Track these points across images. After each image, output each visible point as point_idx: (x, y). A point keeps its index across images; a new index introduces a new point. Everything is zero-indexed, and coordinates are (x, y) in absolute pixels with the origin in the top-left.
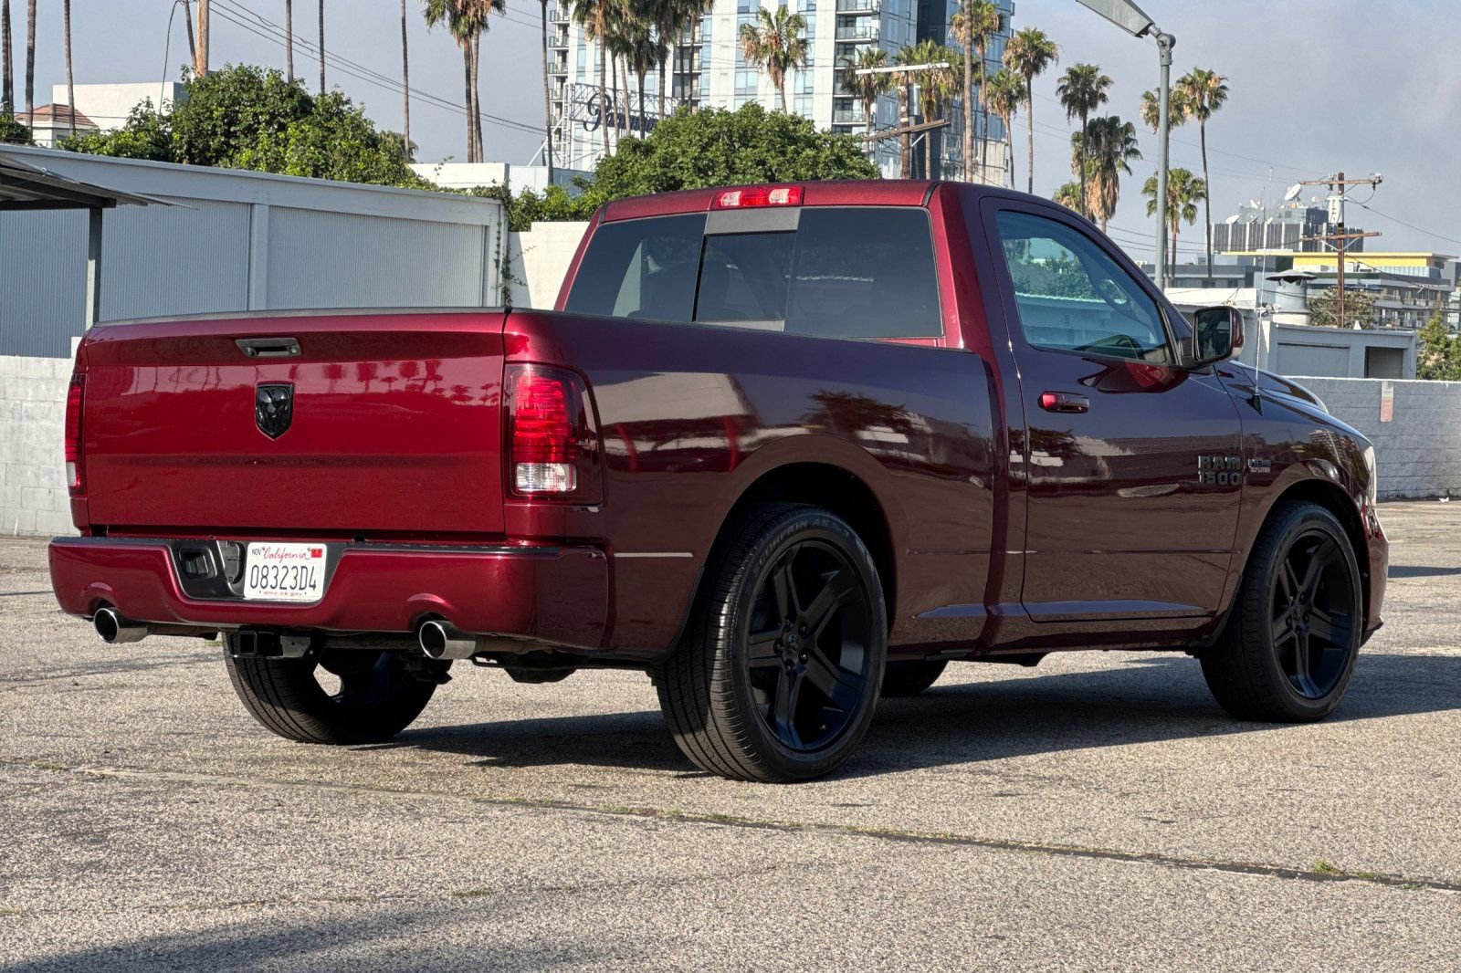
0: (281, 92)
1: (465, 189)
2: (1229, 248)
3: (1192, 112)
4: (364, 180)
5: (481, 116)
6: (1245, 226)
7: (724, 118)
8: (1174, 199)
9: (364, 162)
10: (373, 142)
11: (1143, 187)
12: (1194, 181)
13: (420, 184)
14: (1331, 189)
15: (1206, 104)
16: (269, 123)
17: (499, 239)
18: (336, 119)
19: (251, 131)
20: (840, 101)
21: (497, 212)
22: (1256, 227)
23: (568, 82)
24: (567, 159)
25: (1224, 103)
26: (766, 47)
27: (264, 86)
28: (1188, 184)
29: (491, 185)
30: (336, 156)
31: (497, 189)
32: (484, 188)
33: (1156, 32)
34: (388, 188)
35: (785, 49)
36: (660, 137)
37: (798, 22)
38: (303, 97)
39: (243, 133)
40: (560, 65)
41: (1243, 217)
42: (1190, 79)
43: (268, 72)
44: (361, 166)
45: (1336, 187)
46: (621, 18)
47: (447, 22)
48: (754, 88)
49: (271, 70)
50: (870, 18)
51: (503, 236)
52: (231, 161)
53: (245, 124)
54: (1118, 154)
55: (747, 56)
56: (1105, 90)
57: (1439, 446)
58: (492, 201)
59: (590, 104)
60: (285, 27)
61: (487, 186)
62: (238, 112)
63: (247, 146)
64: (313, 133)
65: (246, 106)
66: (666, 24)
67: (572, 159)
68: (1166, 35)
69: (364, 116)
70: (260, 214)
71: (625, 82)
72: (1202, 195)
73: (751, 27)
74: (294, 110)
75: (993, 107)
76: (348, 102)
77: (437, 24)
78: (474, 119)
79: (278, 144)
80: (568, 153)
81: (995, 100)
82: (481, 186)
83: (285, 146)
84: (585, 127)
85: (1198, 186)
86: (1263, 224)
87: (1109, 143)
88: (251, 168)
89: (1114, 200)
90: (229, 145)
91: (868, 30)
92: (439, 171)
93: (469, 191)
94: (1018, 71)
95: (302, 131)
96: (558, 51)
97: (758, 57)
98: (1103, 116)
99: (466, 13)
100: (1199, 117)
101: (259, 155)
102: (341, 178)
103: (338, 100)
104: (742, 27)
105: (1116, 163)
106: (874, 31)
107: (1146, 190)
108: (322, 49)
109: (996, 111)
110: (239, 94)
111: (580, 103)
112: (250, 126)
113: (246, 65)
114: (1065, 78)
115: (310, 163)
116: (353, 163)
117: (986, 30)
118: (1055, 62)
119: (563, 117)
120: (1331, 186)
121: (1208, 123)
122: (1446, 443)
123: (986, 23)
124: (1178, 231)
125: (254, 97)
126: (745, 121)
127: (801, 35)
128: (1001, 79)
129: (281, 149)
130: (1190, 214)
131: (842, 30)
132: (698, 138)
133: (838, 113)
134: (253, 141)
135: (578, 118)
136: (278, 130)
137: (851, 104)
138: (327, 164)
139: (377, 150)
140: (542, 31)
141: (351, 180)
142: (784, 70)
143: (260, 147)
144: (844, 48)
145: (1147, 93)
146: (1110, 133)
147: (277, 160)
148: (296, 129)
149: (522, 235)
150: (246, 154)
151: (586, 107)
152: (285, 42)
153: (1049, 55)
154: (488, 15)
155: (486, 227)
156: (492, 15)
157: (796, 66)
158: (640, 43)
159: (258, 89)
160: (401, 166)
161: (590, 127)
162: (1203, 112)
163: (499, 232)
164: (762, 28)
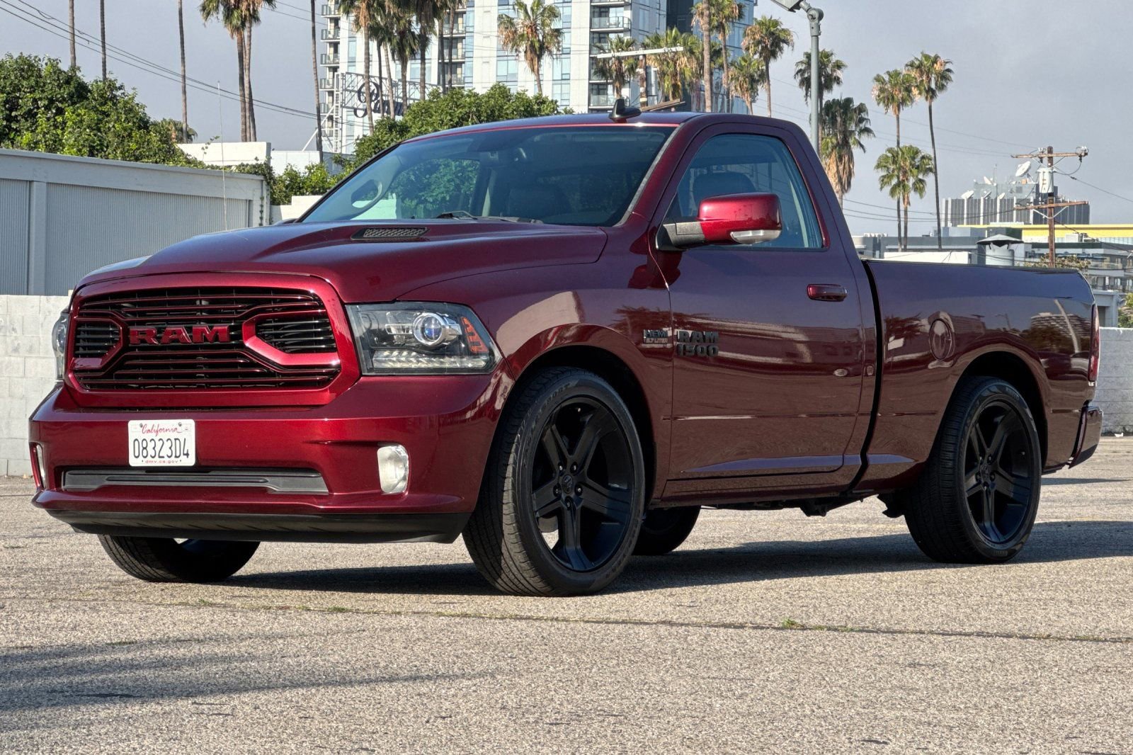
0: (59, 79)
1: (230, 167)
2: (965, 220)
3: (920, 93)
4: (137, 159)
5: (254, 102)
6: (980, 200)
7: (472, 99)
8: (905, 173)
9: (137, 142)
10: (144, 124)
11: (875, 164)
12: (923, 158)
13: (189, 162)
14: (1041, 161)
15: (933, 86)
16: (47, 108)
17: (262, 212)
18: (110, 104)
19: (31, 115)
20: (595, 87)
21: (260, 187)
22: (990, 202)
23: (340, 72)
24: (339, 144)
25: (950, 86)
26: (523, 35)
27: (43, 74)
28: (917, 160)
29: (254, 162)
30: (110, 137)
31: (260, 166)
32: (247, 165)
33: (806, 7)
34: (160, 166)
35: (541, 38)
36: (415, 118)
37: (552, 13)
38: (79, 84)
39: (23, 117)
40: (332, 57)
41: (977, 192)
42: (917, 63)
43: (46, 61)
44: (133, 146)
45: (1045, 160)
46: (384, 11)
47: (221, 16)
48: (515, 75)
49: (49, 59)
50: (622, 9)
51: (266, 209)
52: (12, 143)
53: (25, 109)
54: (851, 133)
55: (505, 44)
56: (839, 73)
57: (1116, 387)
58: (255, 177)
59: (359, 92)
60: (69, 23)
61: (250, 163)
62: (19, 98)
63: (27, 130)
64: (89, 117)
65: (26, 93)
66: (426, 15)
67: (344, 143)
68: (815, 9)
69: (136, 100)
70: (38, 191)
71: (389, 70)
72: (930, 170)
73: (508, 17)
74: (71, 96)
75: (736, 90)
76: (120, 88)
77: (212, 18)
78: (247, 105)
79: (56, 127)
80: (339, 139)
81: (738, 83)
82: (245, 163)
83: (63, 129)
84: (356, 114)
85: (926, 161)
86: (996, 199)
87: (844, 122)
88: (32, 149)
89: (850, 175)
90: (11, 129)
91: (621, 19)
92: (206, 150)
93: (234, 168)
94: (757, 56)
95: (78, 115)
96: (330, 43)
97: (515, 45)
98: (837, 97)
99: (238, 8)
100: (927, 98)
101: (39, 138)
102: (115, 157)
103: (112, 86)
104: (500, 17)
105: (851, 141)
106: (626, 21)
107: (878, 166)
108: (104, 42)
109: (739, 94)
110: (20, 81)
111: (351, 91)
112: (30, 111)
113: (25, 55)
114: (802, 62)
115: (86, 144)
116: (126, 143)
117: (727, 18)
118: (790, 47)
119: (335, 104)
120: (1041, 159)
121: (935, 103)
122: (1121, 385)
123: (727, 12)
124: (909, 203)
125: (34, 84)
126: (492, 102)
127: (556, 24)
128: (743, 63)
129: (59, 132)
130: (919, 187)
131: (596, 20)
132: (449, 118)
133: (594, 98)
134: (33, 124)
135: (350, 105)
136: (56, 114)
137: (606, 89)
138: (101, 145)
139: (149, 132)
140: (311, 23)
141: (124, 158)
142: (540, 57)
143: (39, 129)
144: (598, 38)
145: (878, 76)
146: (845, 113)
147: (55, 141)
148: (73, 113)
149: (282, 207)
150: (27, 136)
151: (356, 95)
152: (69, 36)
153: (785, 42)
154: (260, 9)
155: (250, 201)
156: (263, 10)
157: (551, 53)
158: (402, 34)
159: (37, 77)
160: (171, 146)
161: (360, 113)
162: (931, 94)
163: (262, 206)
164: (519, 19)
